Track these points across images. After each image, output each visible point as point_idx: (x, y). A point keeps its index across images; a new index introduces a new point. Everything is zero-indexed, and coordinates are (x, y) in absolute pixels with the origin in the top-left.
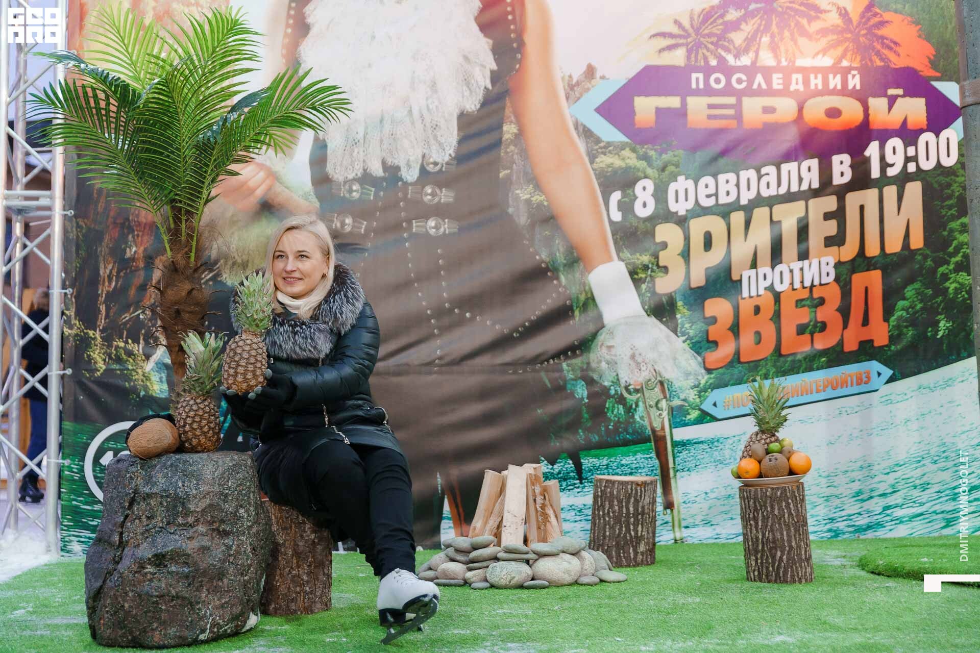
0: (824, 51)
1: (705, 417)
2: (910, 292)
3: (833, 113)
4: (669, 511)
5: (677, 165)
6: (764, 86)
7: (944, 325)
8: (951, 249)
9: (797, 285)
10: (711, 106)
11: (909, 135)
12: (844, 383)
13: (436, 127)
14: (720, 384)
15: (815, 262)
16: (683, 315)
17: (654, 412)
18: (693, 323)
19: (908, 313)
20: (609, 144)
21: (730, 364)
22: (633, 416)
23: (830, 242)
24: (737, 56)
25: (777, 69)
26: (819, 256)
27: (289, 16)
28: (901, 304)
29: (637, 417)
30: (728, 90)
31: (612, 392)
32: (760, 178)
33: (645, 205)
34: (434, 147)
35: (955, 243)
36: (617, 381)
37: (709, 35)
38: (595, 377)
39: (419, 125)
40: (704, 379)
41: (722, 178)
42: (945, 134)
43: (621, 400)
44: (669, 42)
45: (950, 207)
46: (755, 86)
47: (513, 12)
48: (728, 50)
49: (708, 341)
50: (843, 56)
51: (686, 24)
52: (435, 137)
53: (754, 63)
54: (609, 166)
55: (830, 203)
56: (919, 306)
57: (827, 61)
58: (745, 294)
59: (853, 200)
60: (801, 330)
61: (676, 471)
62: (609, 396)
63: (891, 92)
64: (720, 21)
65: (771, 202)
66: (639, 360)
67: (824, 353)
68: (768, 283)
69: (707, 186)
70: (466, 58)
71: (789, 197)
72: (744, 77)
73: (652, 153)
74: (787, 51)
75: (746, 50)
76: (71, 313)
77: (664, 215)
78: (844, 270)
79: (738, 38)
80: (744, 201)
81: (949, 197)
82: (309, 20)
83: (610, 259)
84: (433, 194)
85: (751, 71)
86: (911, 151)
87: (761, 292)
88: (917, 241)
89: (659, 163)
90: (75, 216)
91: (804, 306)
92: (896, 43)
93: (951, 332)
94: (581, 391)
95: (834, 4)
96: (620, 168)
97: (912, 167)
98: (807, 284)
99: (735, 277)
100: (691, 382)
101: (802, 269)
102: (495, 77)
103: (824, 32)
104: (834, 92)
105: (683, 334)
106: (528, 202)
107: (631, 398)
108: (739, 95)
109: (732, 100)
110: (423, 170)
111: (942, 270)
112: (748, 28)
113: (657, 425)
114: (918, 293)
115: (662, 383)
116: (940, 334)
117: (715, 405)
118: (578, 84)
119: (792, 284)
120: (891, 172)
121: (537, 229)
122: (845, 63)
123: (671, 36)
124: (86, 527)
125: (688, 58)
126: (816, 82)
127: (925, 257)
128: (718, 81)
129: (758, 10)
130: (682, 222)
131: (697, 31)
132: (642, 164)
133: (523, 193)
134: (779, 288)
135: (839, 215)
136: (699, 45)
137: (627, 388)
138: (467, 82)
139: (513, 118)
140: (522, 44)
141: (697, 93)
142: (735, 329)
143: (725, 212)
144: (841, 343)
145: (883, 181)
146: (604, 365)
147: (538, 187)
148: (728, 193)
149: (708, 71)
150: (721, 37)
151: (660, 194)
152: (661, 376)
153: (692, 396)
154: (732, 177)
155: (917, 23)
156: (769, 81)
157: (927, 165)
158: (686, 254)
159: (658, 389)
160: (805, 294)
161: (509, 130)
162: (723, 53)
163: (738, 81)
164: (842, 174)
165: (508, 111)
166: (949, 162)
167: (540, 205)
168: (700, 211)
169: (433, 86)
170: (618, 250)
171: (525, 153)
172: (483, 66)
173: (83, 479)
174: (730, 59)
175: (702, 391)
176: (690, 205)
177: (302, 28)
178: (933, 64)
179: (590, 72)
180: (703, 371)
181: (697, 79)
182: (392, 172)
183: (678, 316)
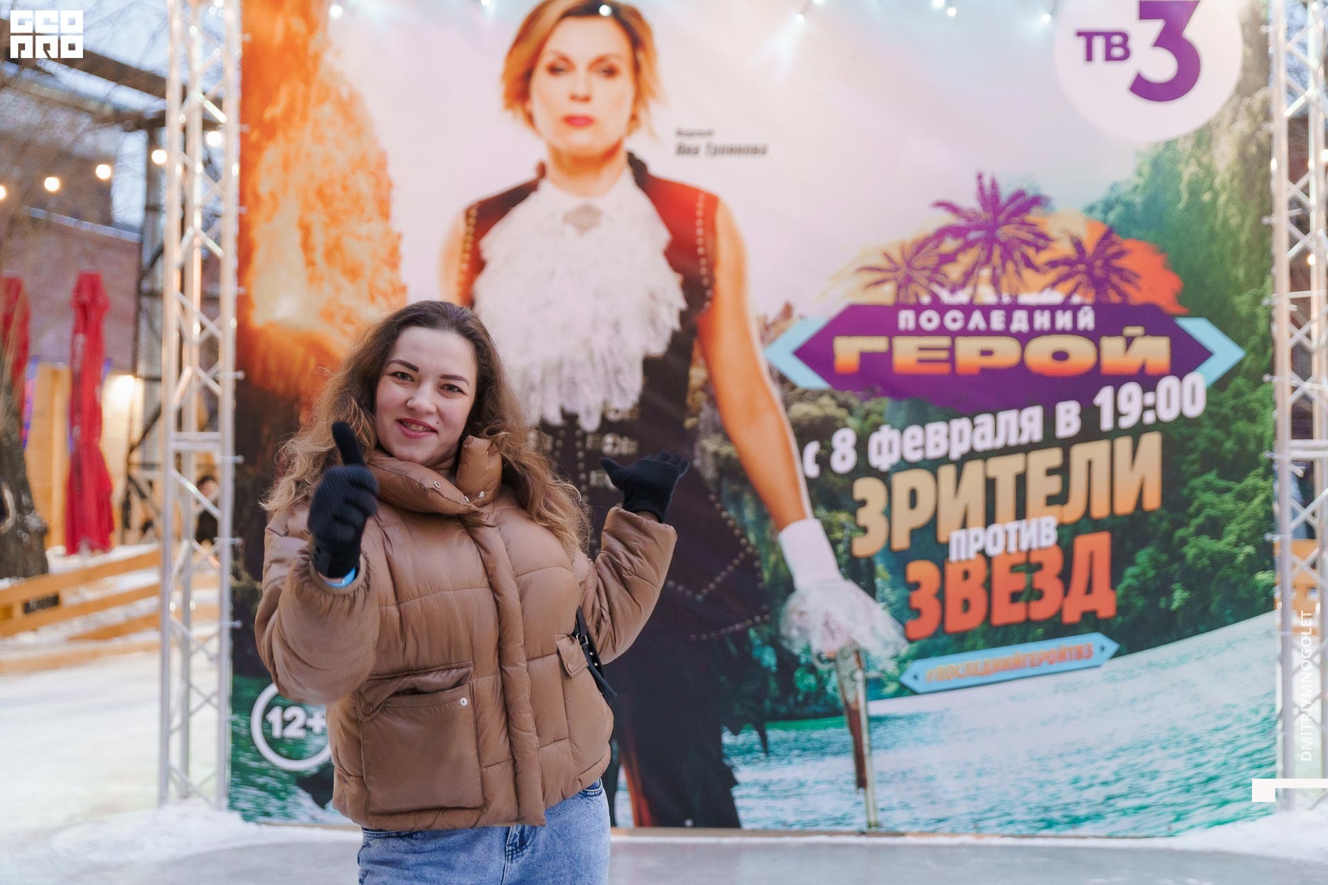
0: (1054, 285)
1: (904, 691)
2: (1142, 557)
3: (1061, 356)
4: (861, 790)
5: (881, 414)
6: (982, 326)
7: (1179, 596)
8: (1192, 510)
9: (1012, 548)
10: (922, 349)
11: (1148, 381)
12: (1062, 657)
13: (618, 371)
14: (922, 654)
15: (1033, 522)
16: (883, 577)
17: (848, 684)
18: (894, 588)
19: (1138, 581)
20: (805, 392)
21: (935, 635)
22: (824, 688)
23: (1051, 500)
24: (953, 291)
25: (999, 306)
26: (1039, 515)
27: (465, 251)
28: (1131, 571)
29: (829, 689)
30: (941, 331)
31: (803, 660)
32: (974, 427)
33: (843, 458)
34: (616, 393)
35: (1196, 504)
36: (808, 650)
37: (924, 268)
38: (785, 644)
39: (600, 370)
40: (905, 649)
41: (931, 427)
42: (1191, 378)
43: (812, 669)
44: (877, 276)
45: (1193, 463)
46: (972, 326)
47: (704, 246)
48: (941, 285)
49: (911, 609)
50: (1075, 290)
51: (897, 256)
52: (618, 383)
53: (972, 300)
54: (806, 414)
55: (1053, 457)
56: (1151, 573)
57: (1056, 297)
58: (953, 556)
59: (1080, 453)
60: (1015, 597)
61: (871, 748)
62: (798, 665)
63: (1129, 331)
64: (935, 252)
65: (986, 455)
66: (833, 626)
67: (1040, 623)
68: (979, 546)
69: (913, 437)
70: (653, 296)
71: (1007, 451)
72: (958, 314)
73: (854, 401)
74: (1009, 285)
75: (963, 285)
76: (240, 564)
77: (864, 468)
78: (1066, 531)
79: (954, 272)
80: (955, 455)
81: (1192, 451)
82: (486, 255)
83: (802, 516)
84: (615, 445)
85: (967, 309)
86: (1149, 398)
87: (972, 555)
88: (1152, 500)
89: (861, 412)
90: (245, 463)
91: (1018, 571)
92: (1137, 276)
93: (1187, 603)
94: (769, 658)
95: (1065, 231)
96: (818, 418)
97: (1149, 418)
98: (1024, 547)
99: (942, 538)
100: (890, 651)
101: (1018, 531)
102: (684, 317)
103: (1053, 264)
104: (1063, 332)
105: (883, 600)
106: (716, 455)
107: (823, 668)
108: (953, 335)
109: (944, 341)
110: (604, 418)
111: (1180, 533)
112: (966, 260)
113: (850, 697)
114: (1152, 558)
115: (857, 652)
116: (1175, 605)
117: (916, 677)
118: (774, 324)
119: (1006, 547)
120: (1125, 423)
121: (725, 483)
122: (1076, 299)
123: (878, 269)
124: (253, 784)
125: (898, 294)
126: (1042, 320)
127: (1161, 518)
128: (930, 320)
129: (977, 241)
130: (885, 477)
131: (909, 264)
132: (841, 413)
133: (711, 444)
134: (992, 551)
135: (1063, 471)
136: (909, 280)
137: (819, 657)
138: (653, 322)
139: (701, 361)
140: (712, 279)
141: (907, 333)
142: (941, 595)
143: (932, 466)
144: (1060, 613)
145: (1117, 432)
146: (794, 633)
147: (727, 438)
148: (937, 446)
149: (919, 309)
150: (936, 270)
151: (861, 446)
152: (857, 644)
153: (891, 667)
154: (941, 426)
155: (1162, 251)
156: (987, 319)
157: (1168, 415)
158: (888, 513)
159: (853, 659)
160: (1021, 559)
161: (697, 374)
162: (936, 288)
163: (953, 321)
164: (1068, 425)
165: (696, 353)
166: (1195, 409)
167: (728, 458)
168: (904, 465)
169: (616, 327)
170: (814, 506)
171: (713, 401)
172: (670, 305)
173: (250, 736)
174: (946, 297)
175: (902, 662)
176: (894, 458)
177: (477, 264)
178: (1180, 298)
179: (787, 311)
180: (903, 641)
181: (906, 319)
182: (571, 419)
183: (878, 581)
